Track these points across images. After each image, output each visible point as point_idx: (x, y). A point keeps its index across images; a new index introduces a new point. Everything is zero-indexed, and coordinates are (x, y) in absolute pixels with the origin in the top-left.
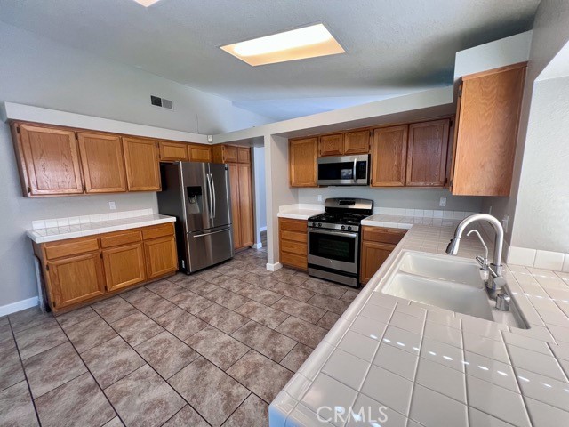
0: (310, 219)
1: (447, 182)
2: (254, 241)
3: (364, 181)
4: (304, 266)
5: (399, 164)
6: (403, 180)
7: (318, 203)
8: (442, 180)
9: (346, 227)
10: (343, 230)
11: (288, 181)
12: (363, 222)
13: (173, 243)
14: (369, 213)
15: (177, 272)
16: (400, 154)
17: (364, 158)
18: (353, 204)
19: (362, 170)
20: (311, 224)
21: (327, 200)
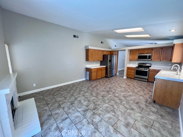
0: (136, 67)
1: (171, 60)
2: (117, 73)
3: (150, 60)
4: (134, 77)
5: (159, 56)
6: (160, 60)
7: (136, 64)
8: (170, 59)
9: (146, 69)
10: (145, 69)
11: (129, 59)
12: (150, 68)
13: (105, 71)
14: (150, 66)
15: (105, 77)
16: (159, 54)
17: (151, 55)
18: (146, 64)
19: (150, 57)
20: (136, 68)
21: (139, 64)
